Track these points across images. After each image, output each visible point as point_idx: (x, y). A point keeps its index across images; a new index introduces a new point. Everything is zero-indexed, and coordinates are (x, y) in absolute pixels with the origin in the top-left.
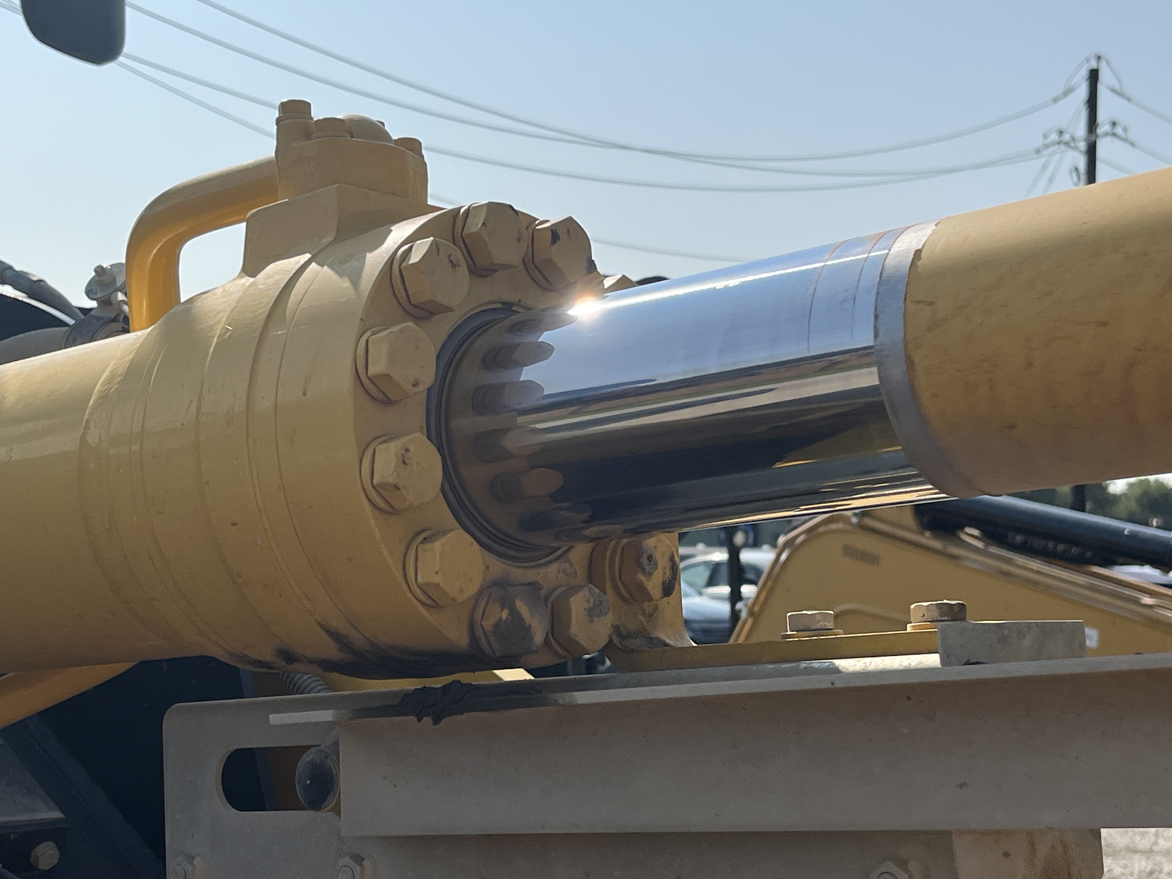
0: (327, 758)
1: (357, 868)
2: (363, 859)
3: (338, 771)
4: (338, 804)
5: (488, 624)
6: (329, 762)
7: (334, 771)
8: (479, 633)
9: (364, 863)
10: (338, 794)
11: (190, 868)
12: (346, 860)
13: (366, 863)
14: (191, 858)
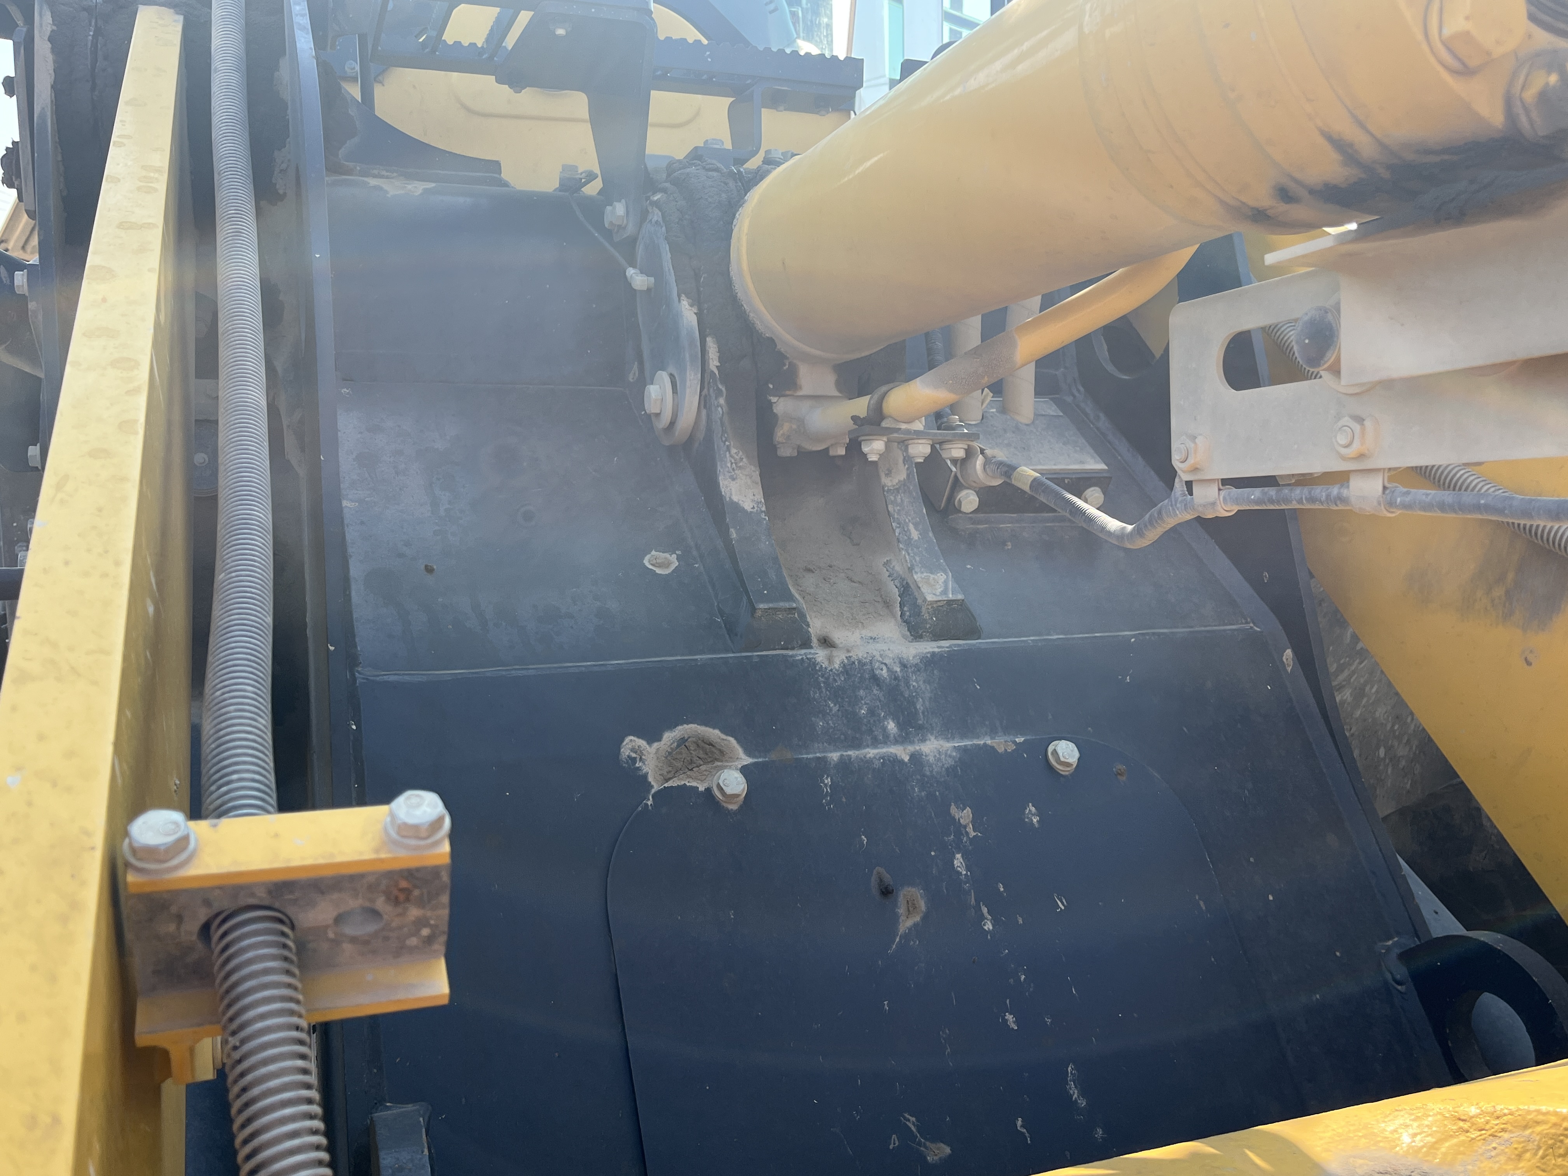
0: (1327, 312)
1: (1357, 427)
2: (1364, 420)
3: (1338, 326)
4: (1338, 360)
5: (1530, 95)
6: (1330, 317)
7: (1334, 325)
8: (1519, 110)
9: (1365, 423)
10: (1338, 347)
11: (1192, 445)
12: (1346, 420)
13: (1368, 423)
14: (1193, 438)
